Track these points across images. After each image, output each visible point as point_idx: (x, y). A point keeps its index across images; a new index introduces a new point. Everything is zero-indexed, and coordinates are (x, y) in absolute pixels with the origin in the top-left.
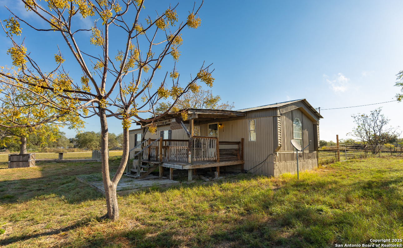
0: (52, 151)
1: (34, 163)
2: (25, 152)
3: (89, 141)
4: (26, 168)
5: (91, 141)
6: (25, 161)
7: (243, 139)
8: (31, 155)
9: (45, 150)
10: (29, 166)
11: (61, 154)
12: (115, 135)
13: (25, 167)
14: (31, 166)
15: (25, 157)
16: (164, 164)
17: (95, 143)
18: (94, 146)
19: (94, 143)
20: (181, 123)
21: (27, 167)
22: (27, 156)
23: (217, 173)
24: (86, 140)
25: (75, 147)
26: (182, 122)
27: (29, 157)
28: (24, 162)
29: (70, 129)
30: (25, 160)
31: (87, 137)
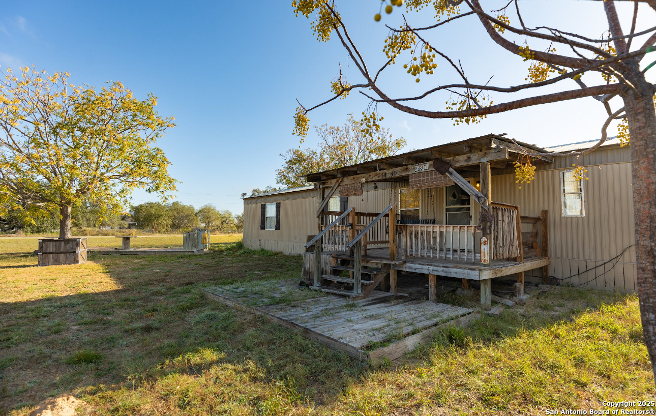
0: (95, 233)
1: (85, 255)
2: (69, 236)
3: (155, 218)
4: (73, 265)
5: (158, 217)
6: (70, 253)
7: (545, 213)
8: (80, 240)
9: (82, 231)
10: (77, 262)
11: (127, 239)
12: (193, 209)
13: (69, 264)
14: (81, 261)
15: (70, 246)
16: (408, 264)
17: (166, 221)
18: (163, 225)
19: (164, 221)
20: (451, 174)
21: (74, 263)
22: (74, 243)
23: (520, 286)
24: (151, 215)
25: (129, 227)
26: (451, 169)
27: (77, 245)
28: (68, 254)
29: (150, 192)
30: (70, 250)
31: (153, 211)
